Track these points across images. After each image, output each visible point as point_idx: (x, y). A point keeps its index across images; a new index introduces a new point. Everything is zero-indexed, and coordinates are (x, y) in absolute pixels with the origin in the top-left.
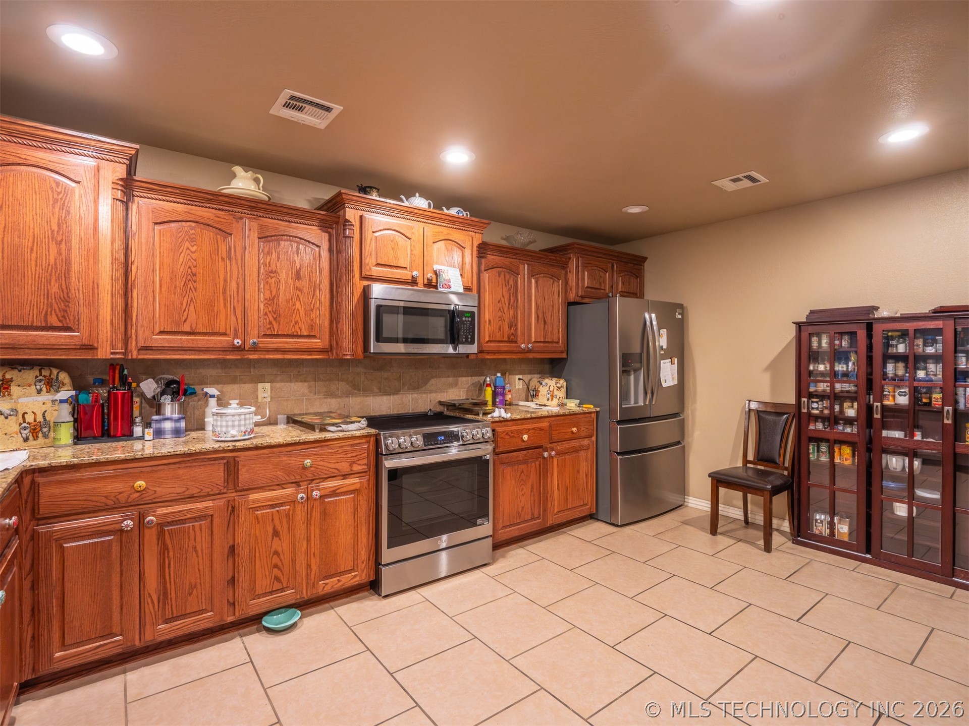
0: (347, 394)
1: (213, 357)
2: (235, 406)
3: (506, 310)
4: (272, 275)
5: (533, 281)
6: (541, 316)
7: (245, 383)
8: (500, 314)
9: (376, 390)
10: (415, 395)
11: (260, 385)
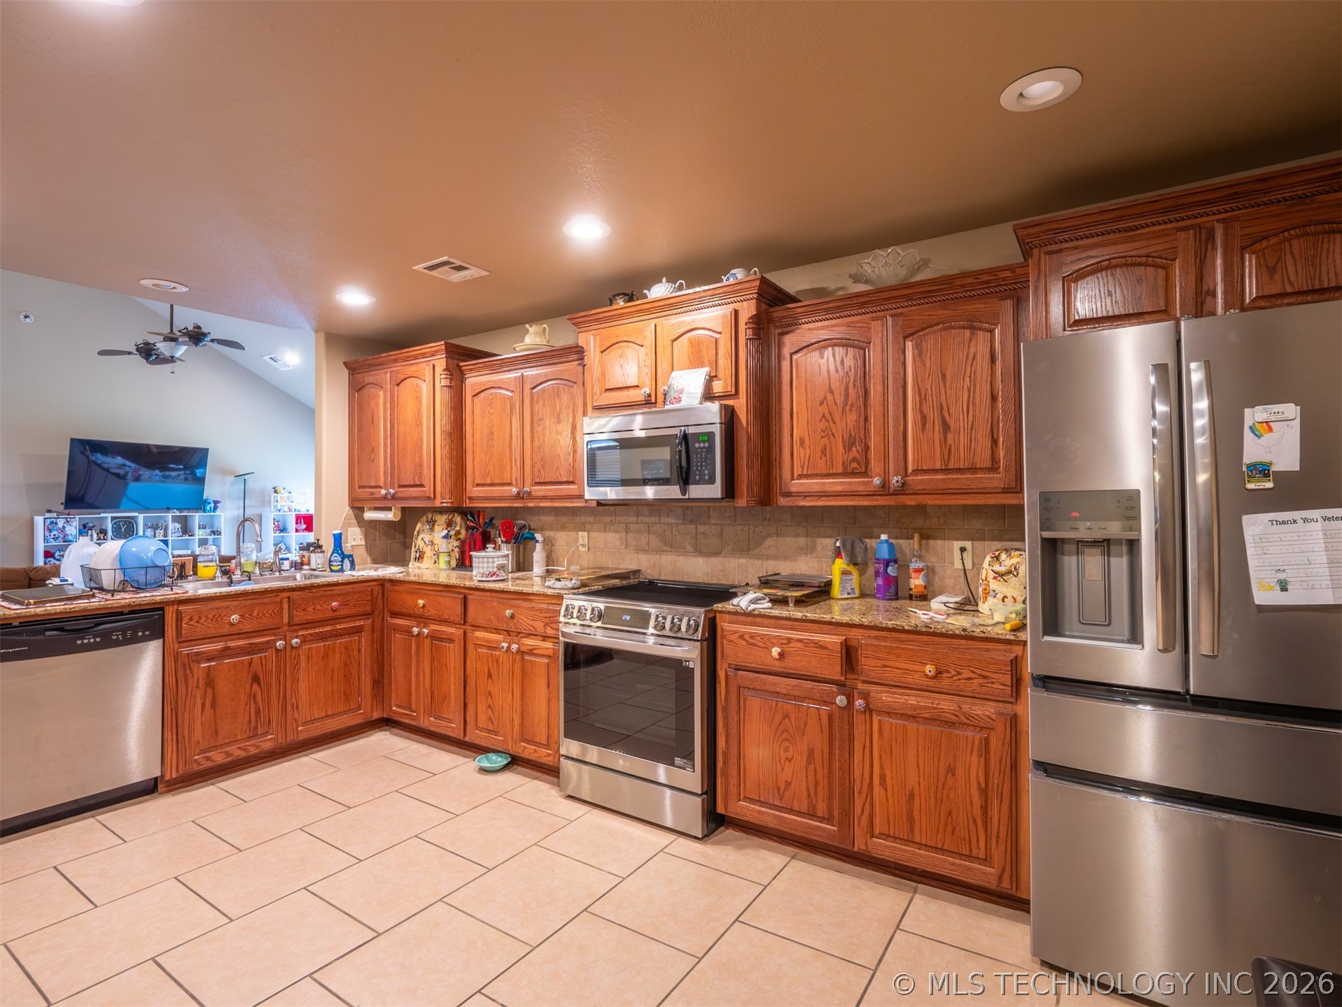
0: (659, 551)
1: (506, 505)
2: (492, 550)
3: (837, 416)
4: (540, 423)
5: (909, 345)
6: (932, 415)
7: (569, 531)
8: (824, 424)
9: (690, 548)
10: (742, 561)
11: (580, 533)
